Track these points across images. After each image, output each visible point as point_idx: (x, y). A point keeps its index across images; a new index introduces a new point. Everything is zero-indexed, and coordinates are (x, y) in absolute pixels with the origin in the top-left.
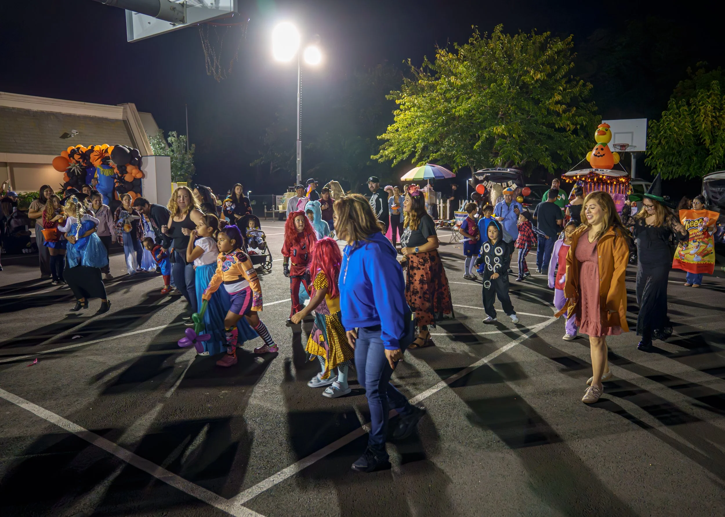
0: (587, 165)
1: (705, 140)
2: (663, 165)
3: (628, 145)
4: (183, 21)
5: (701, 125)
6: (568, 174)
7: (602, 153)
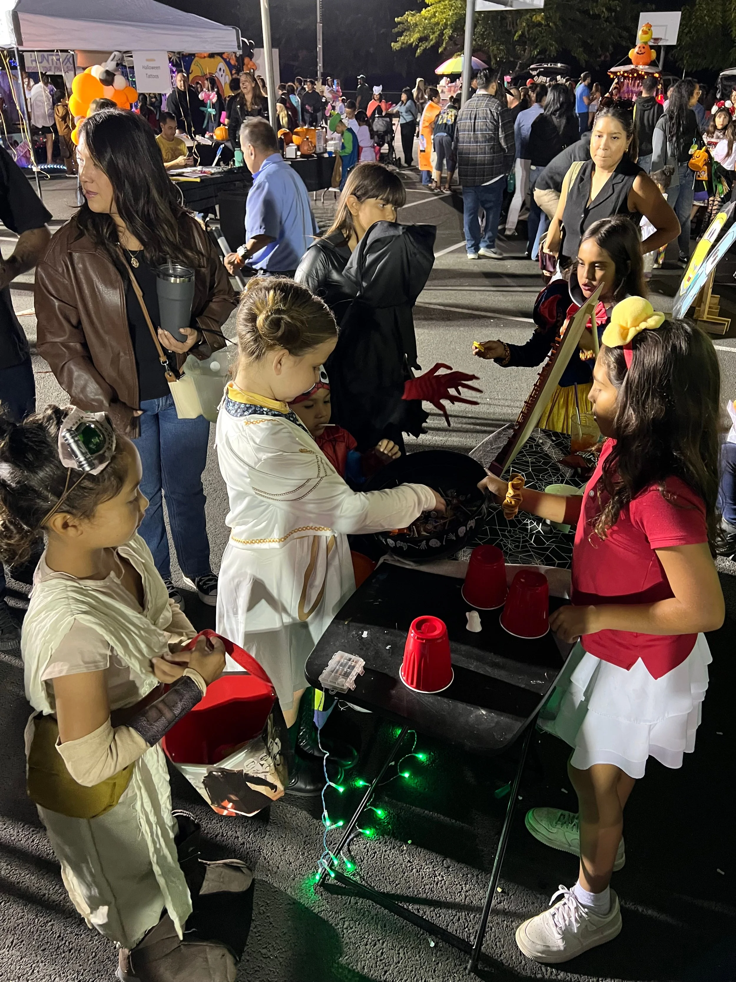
0: (629, 62)
1: (732, 31)
2: (690, 56)
3: (661, 39)
4: (511, 6)
5: (731, 14)
6: (613, 69)
7: (643, 51)
